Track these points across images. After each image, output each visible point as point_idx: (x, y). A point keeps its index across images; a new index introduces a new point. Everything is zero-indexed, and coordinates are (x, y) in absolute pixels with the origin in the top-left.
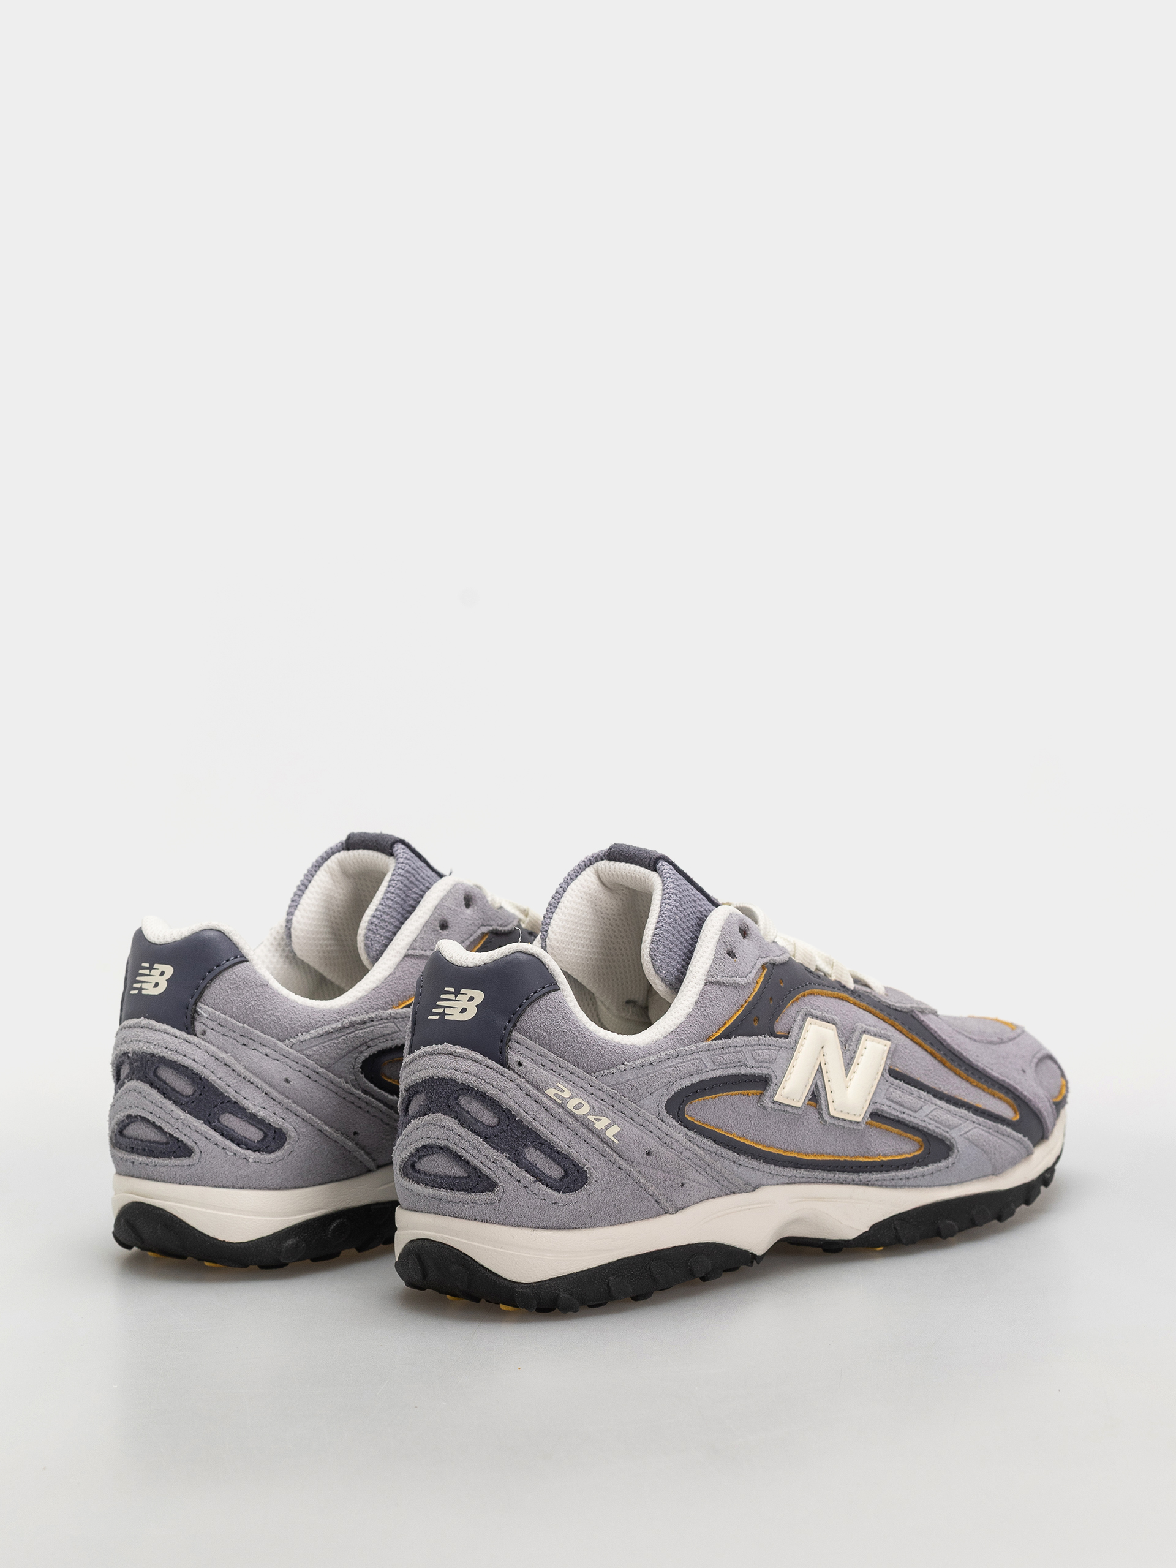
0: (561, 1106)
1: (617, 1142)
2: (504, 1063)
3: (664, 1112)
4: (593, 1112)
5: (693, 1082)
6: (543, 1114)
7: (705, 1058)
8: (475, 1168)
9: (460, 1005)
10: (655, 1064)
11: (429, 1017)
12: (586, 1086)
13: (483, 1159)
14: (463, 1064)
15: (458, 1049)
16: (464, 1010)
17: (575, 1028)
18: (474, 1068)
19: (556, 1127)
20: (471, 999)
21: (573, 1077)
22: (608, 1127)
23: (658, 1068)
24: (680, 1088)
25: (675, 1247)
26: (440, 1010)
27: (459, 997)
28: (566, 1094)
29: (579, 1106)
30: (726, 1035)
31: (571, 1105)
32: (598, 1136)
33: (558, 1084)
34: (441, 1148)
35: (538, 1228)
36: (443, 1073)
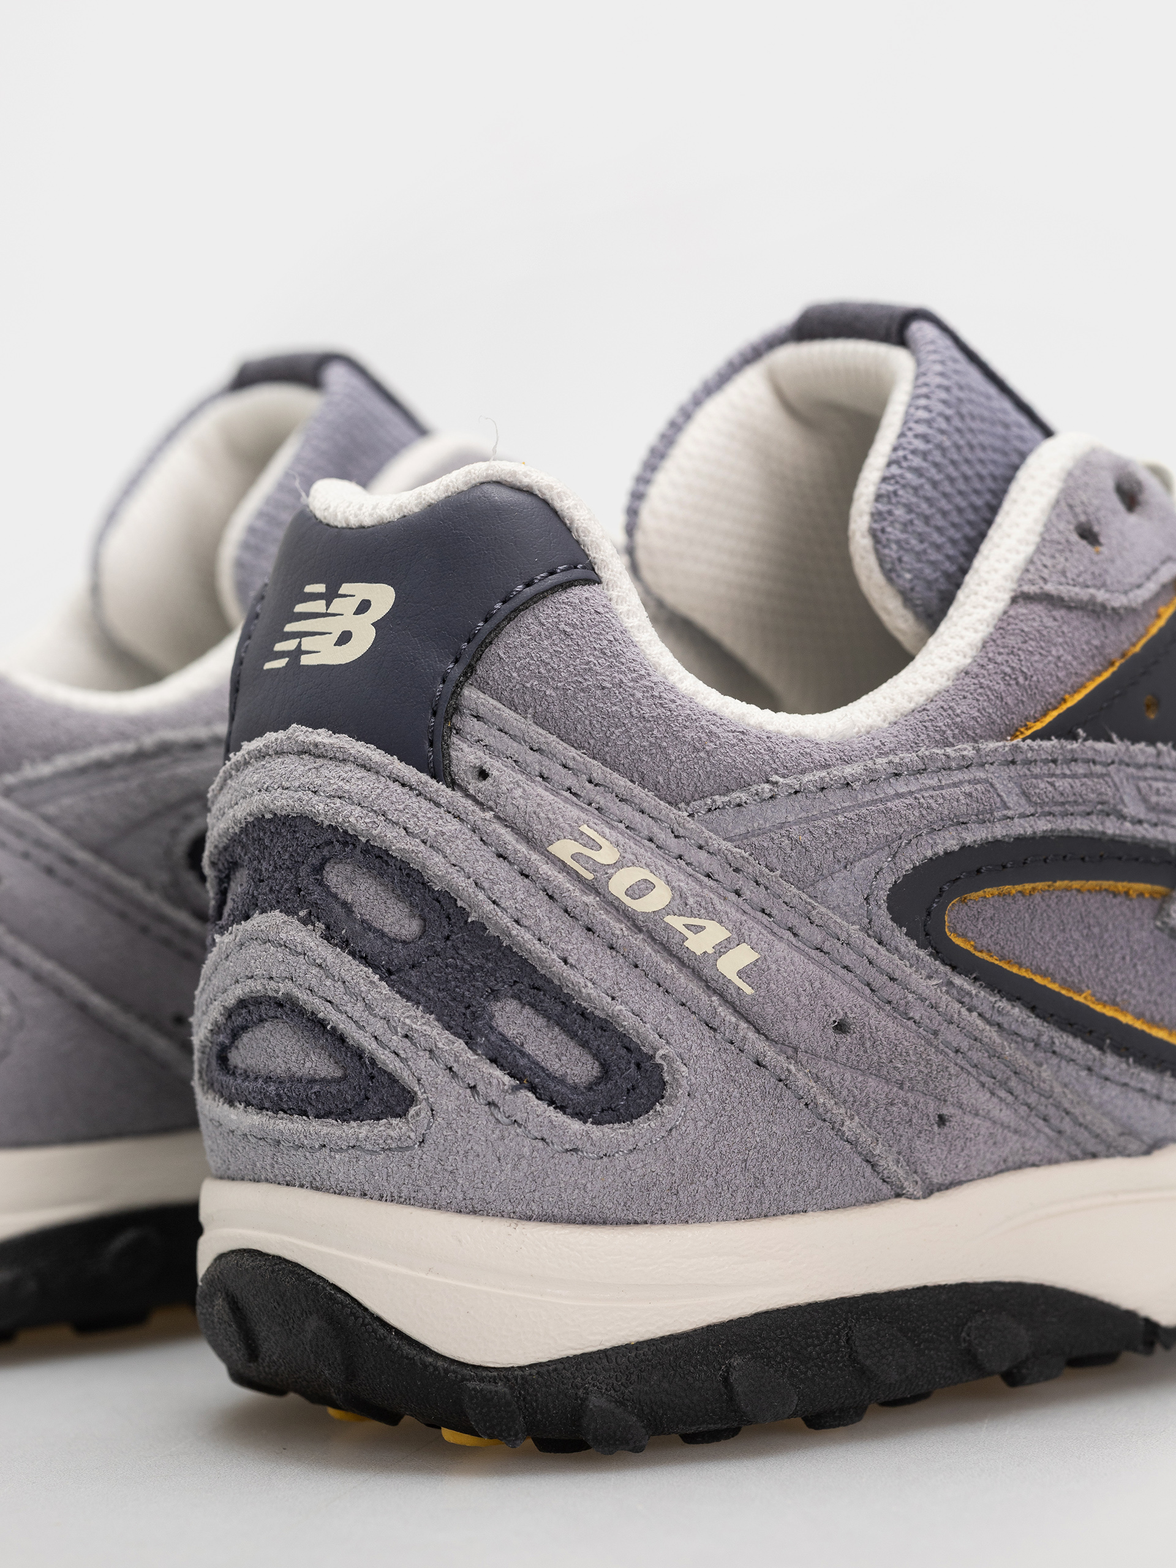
0: (592, 888)
1: (748, 990)
2: (440, 771)
3: (883, 917)
4: (681, 904)
5: (968, 842)
6: (540, 910)
7: (1003, 780)
8: (358, 1054)
9: (335, 626)
10: (857, 785)
11: (268, 666)
12: (662, 836)
13: (379, 1027)
14: (332, 775)
15: (322, 736)
16: (345, 638)
17: (633, 680)
18: (359, 783)
19: (577, 944)
20: (364, 607)
21: (627, 811)
22: (722, 949)
23: (868, 797)
24: (929, 854)
25: (925, 1287)
26: (290, 645)
27: (337, 605)
28: (607, 855)
29: (640, 890)
30: (1063, 729)
31: (619, 885)
32: (697, 974)
33: (584, 828)
34: (280, 1005)
35: (530, 1219)
36: (283, 802)
